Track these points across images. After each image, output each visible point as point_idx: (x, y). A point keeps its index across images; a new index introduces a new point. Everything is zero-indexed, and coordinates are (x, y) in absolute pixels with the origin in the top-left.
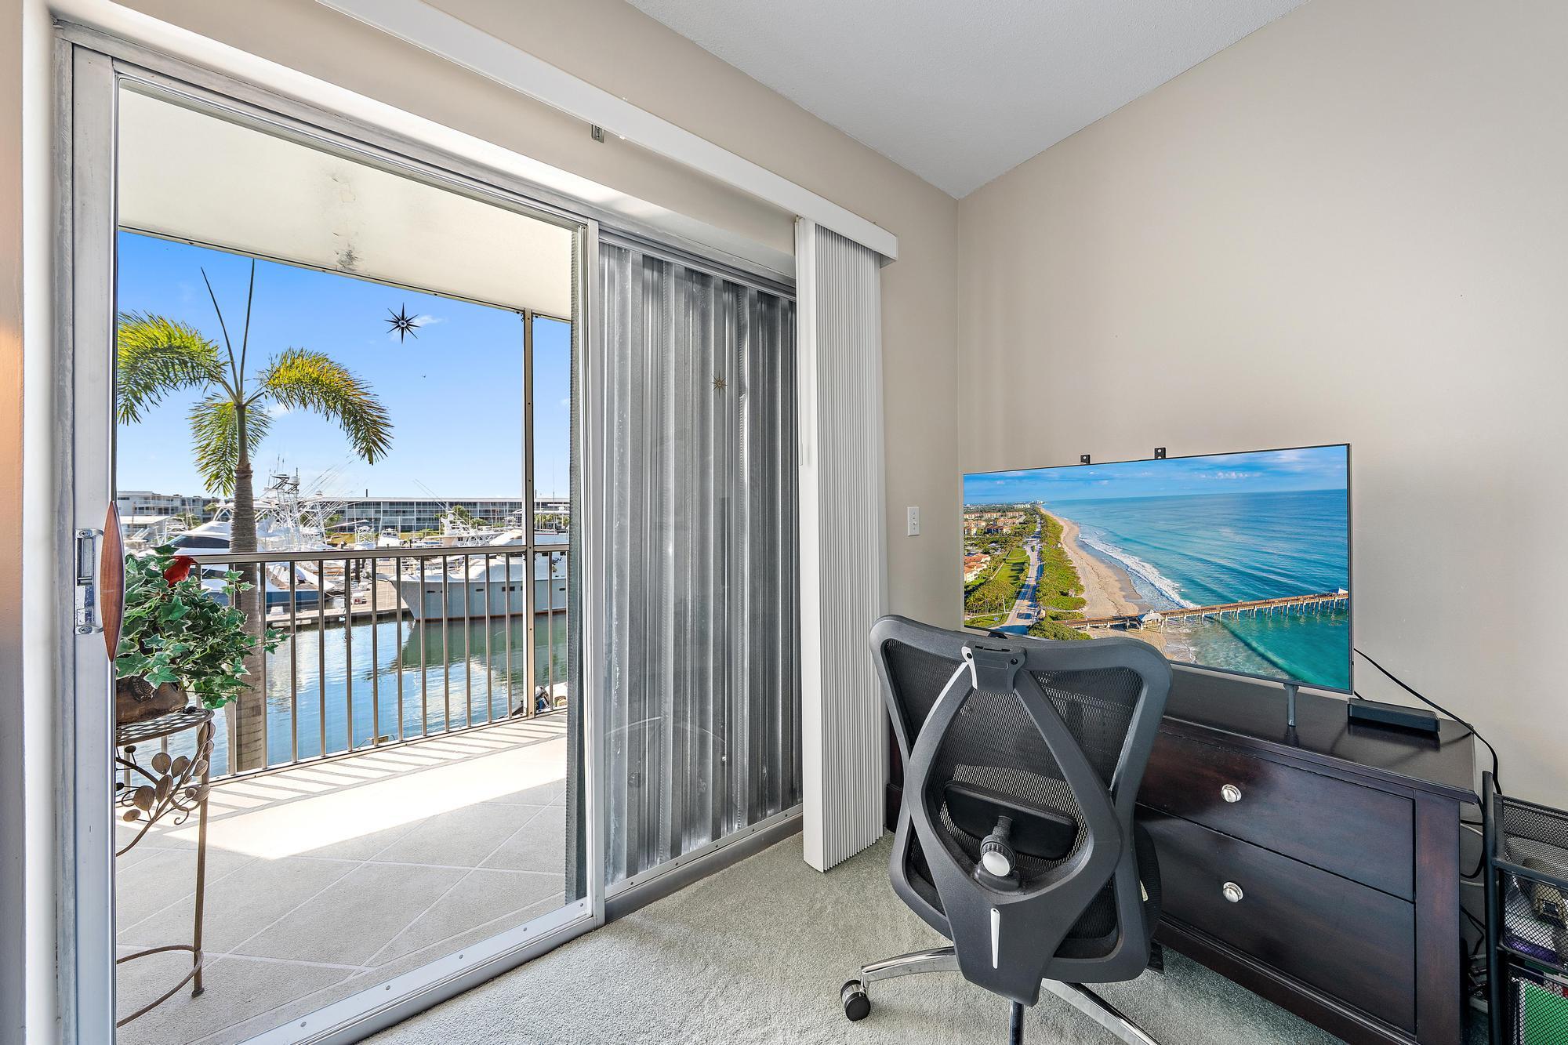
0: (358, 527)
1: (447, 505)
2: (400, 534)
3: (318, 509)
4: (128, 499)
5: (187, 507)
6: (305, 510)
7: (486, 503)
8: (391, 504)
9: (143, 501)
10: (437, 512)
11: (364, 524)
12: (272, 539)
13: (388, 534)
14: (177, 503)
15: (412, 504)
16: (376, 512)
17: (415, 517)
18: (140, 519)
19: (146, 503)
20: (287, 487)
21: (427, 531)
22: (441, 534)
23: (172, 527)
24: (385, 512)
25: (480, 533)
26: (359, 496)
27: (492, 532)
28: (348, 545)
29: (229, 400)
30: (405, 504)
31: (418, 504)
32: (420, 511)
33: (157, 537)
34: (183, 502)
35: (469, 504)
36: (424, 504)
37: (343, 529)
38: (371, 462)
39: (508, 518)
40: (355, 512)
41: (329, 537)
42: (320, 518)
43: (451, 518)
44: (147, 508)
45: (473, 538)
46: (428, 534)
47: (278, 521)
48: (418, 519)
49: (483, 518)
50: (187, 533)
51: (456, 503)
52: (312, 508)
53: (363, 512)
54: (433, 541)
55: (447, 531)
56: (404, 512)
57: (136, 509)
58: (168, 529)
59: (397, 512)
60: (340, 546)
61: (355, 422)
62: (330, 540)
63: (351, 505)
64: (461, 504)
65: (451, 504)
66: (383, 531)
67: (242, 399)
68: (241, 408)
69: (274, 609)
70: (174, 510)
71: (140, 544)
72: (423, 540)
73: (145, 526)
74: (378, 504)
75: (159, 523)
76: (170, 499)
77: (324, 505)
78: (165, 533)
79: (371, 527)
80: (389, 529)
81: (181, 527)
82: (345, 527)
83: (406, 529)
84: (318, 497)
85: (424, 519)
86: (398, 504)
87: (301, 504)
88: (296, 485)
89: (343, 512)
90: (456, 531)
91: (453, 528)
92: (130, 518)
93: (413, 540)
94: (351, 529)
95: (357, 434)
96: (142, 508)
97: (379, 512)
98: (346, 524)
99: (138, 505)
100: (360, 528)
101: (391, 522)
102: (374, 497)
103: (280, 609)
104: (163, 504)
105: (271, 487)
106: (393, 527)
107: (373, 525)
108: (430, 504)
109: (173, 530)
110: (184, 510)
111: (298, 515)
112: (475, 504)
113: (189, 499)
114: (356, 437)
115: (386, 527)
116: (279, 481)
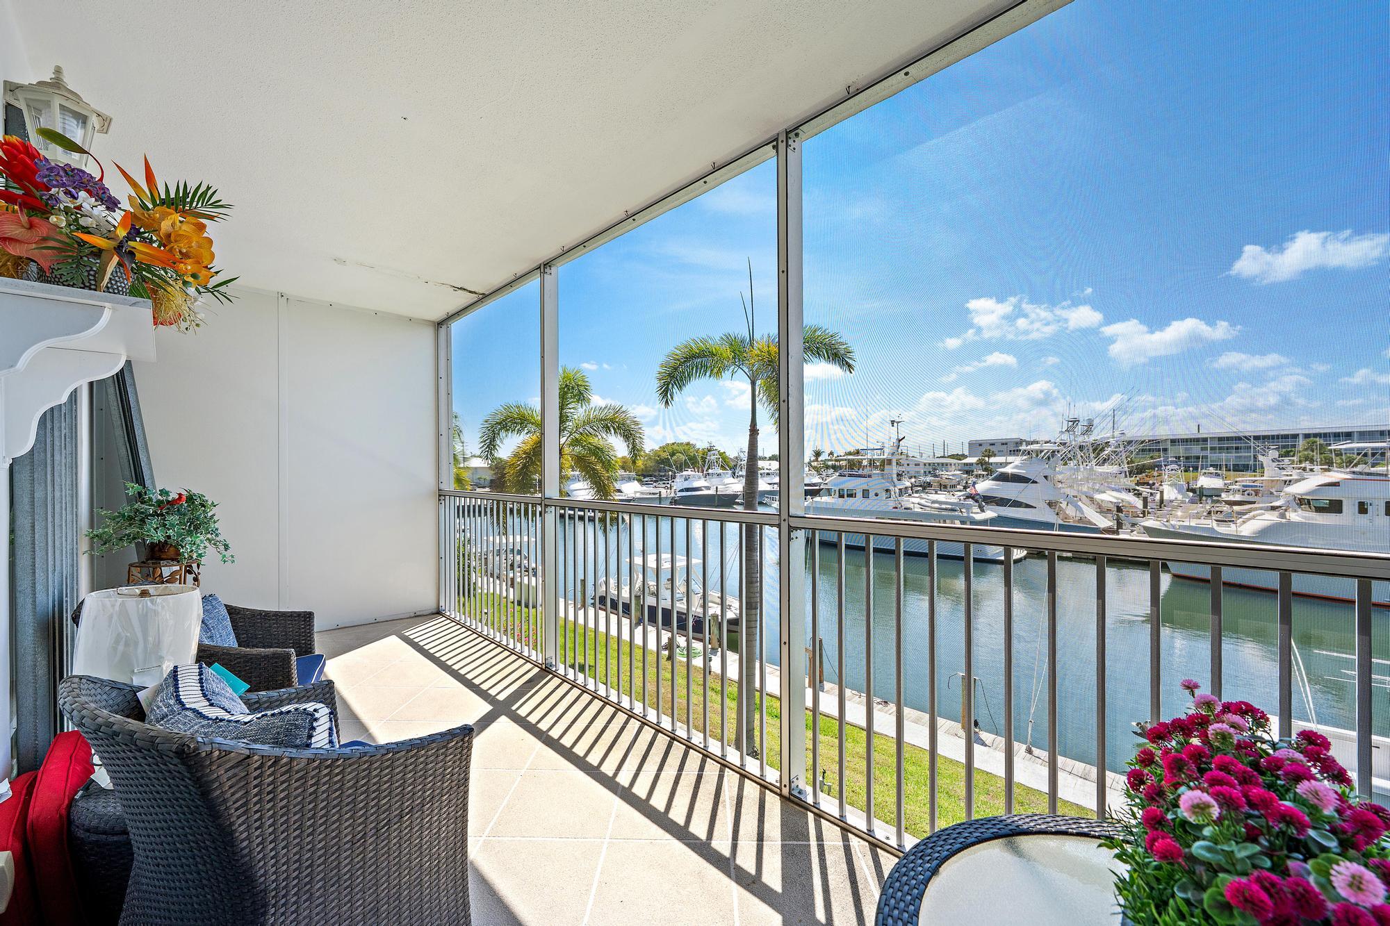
0: (1165, 466)
1: (1301, 437)
2: (1225, 474)
3: (1123, 448)
8: (1220, 439)
11: (1172, 462)
13: (1211, 474)
20: (1079, 430)
24: (1212, 449)
26: (1187, 432)
30: (1234, 439)
31: (1256, 438)
36: (1266, 438)
42: (1121, 458)
52: (1116, 447)
55: (1267, 471)
56: (1237, 448)
59: (1228, 448)
74: (1205, 440)
79: (1180, 465)
80: (1212, 469)
83: (1235, 468)
86: (1228, 439)
88: (1089, 428)
94: (1159, 467)
97: (1206, 449)
100: (1169, 467)
101: (1216, 460)
105: (1064, 430)
106: (1217, 466)
108: (1274, 436)
115: (1211, 466)
116: (1071, 423)
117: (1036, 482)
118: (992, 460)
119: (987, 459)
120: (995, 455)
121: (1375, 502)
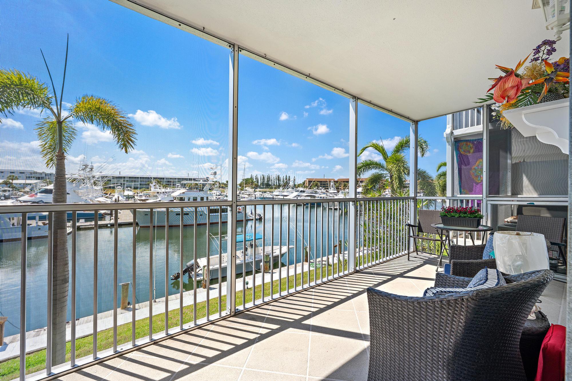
0: (116, 187)
1: (152, 178)
2: (133, 190)
3: (100, 179)
4: (24, 173)
5: (47, 177)
6: (95, 179)
7: (168, 178)
8: (130, 177)
9: (30, 174)
10: (148, 181)
11: (119, 185)
12: (82, 191)
13: (128, 190)
14: (44, 175)
15: (138, 178)
16: (124, 181)
17: (139, 183)
18: (28, 181)
19: (31, 175)
20: (88, 170)
21: (144, 189)
22: (150, 190)
23: (40, 185)
24: (127, 181)
25: (167, 191)
26: (117, 174)
27: (171, 190)
28: (112, 194)
29: (54, 120)
30: (135, 178)
31: (141, 178)
32: (141, 181)
33: (35, 189)
34: (46, 175)
35: (161, 178)
36: (143, 178)
37: (110, 187)
38: (126, 152)
39: (177, 184)
40: (115, 181)
41: (104, 191)
42: (101, 183)
43: (154, 184)
44: (32, 177)
45: (164, 192)
46: (145, 190)
47: (84, 183)
48: (140, 184)
49: (167, 184)
50: (47, 187)
51: (156, 178)
52: (98, 178)
53: (118, 181)
54: (147, 193)
55: (153, 189)
56: (135, 181)
57: (27, 177)
58: (39, 185)
59: (132, 181)
60: (108, 194)
61: (118, 130)
62: (105, 192)
63: (113, 178)
64: (158, 178)
65: (154, 178)
66: (126, 189)
67: (60, 119)
68: (60, 123)
69: (81, 221)
70: (42, 178)
71: (28, 192)
72: (142, 193)
73: (30, 184)
74: (124, 177)
75: (36, 183)
76: (41, 174)
77: (103, 177)
78: (38, 187)
79: (121, 187)
80: (129, 188)
81: (44, 185)
82: (111, 187)
83: (136, 188)
84: (100, 174)
85: (143, 184)
86: (132, 178)
87: (94, 177)
88: (92, 169)
89: (110, 180)
90: (157, 190)
91: (155, 188)
92: (25, 181)
93: (138, 193)
94: (114, 188)
95: (119, 137)
96: (29, 177)
97: (125, 181)
98: (112, 185)
99: (28, 176)
100: (118, 187)
101: (130, 185)
102: (123, 174)
103: (83, 220)
104: (38, 176)
105: (81, 169)
106: (130, 187)
107: (123, 186)
108: (145, 178)
109: (42, 186)
110: (46, 178)
111: (92, 181)
112: (164, 178)
113: (48, 174)
114: (118, 138)
115: (128, 187)
116: (84, 167)
117: (69, 194)
118: (15, 182)
119: (11, 181)
120: (18, 179)
121: (191, 198)
